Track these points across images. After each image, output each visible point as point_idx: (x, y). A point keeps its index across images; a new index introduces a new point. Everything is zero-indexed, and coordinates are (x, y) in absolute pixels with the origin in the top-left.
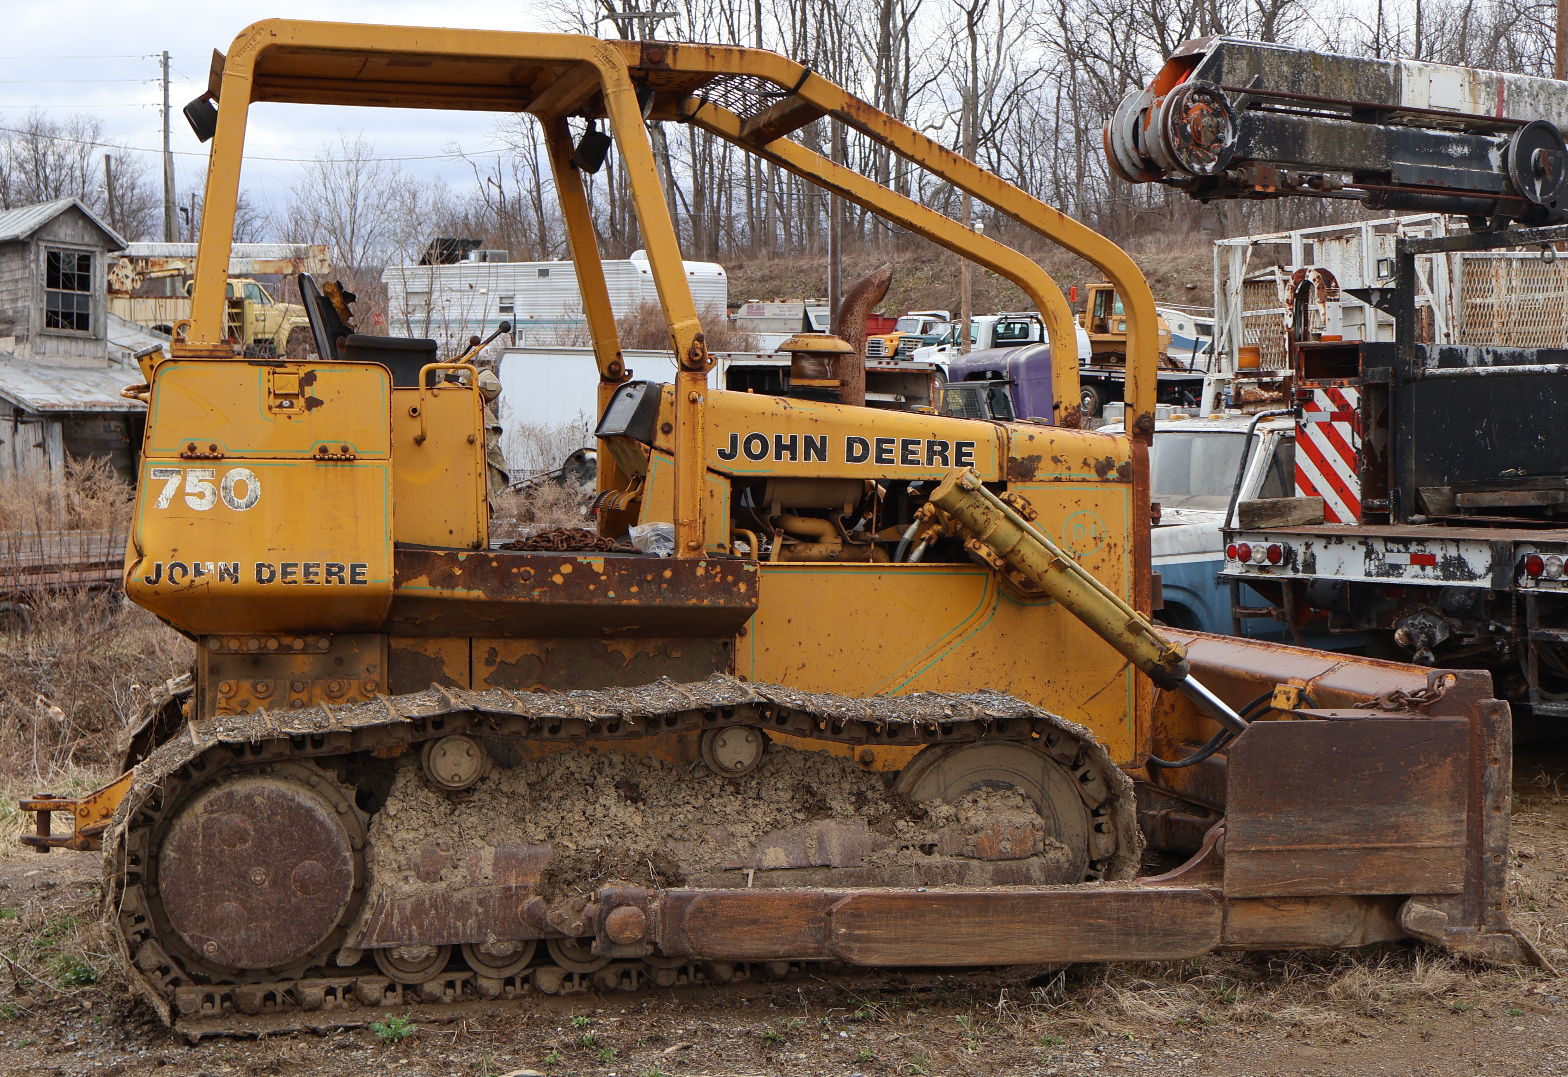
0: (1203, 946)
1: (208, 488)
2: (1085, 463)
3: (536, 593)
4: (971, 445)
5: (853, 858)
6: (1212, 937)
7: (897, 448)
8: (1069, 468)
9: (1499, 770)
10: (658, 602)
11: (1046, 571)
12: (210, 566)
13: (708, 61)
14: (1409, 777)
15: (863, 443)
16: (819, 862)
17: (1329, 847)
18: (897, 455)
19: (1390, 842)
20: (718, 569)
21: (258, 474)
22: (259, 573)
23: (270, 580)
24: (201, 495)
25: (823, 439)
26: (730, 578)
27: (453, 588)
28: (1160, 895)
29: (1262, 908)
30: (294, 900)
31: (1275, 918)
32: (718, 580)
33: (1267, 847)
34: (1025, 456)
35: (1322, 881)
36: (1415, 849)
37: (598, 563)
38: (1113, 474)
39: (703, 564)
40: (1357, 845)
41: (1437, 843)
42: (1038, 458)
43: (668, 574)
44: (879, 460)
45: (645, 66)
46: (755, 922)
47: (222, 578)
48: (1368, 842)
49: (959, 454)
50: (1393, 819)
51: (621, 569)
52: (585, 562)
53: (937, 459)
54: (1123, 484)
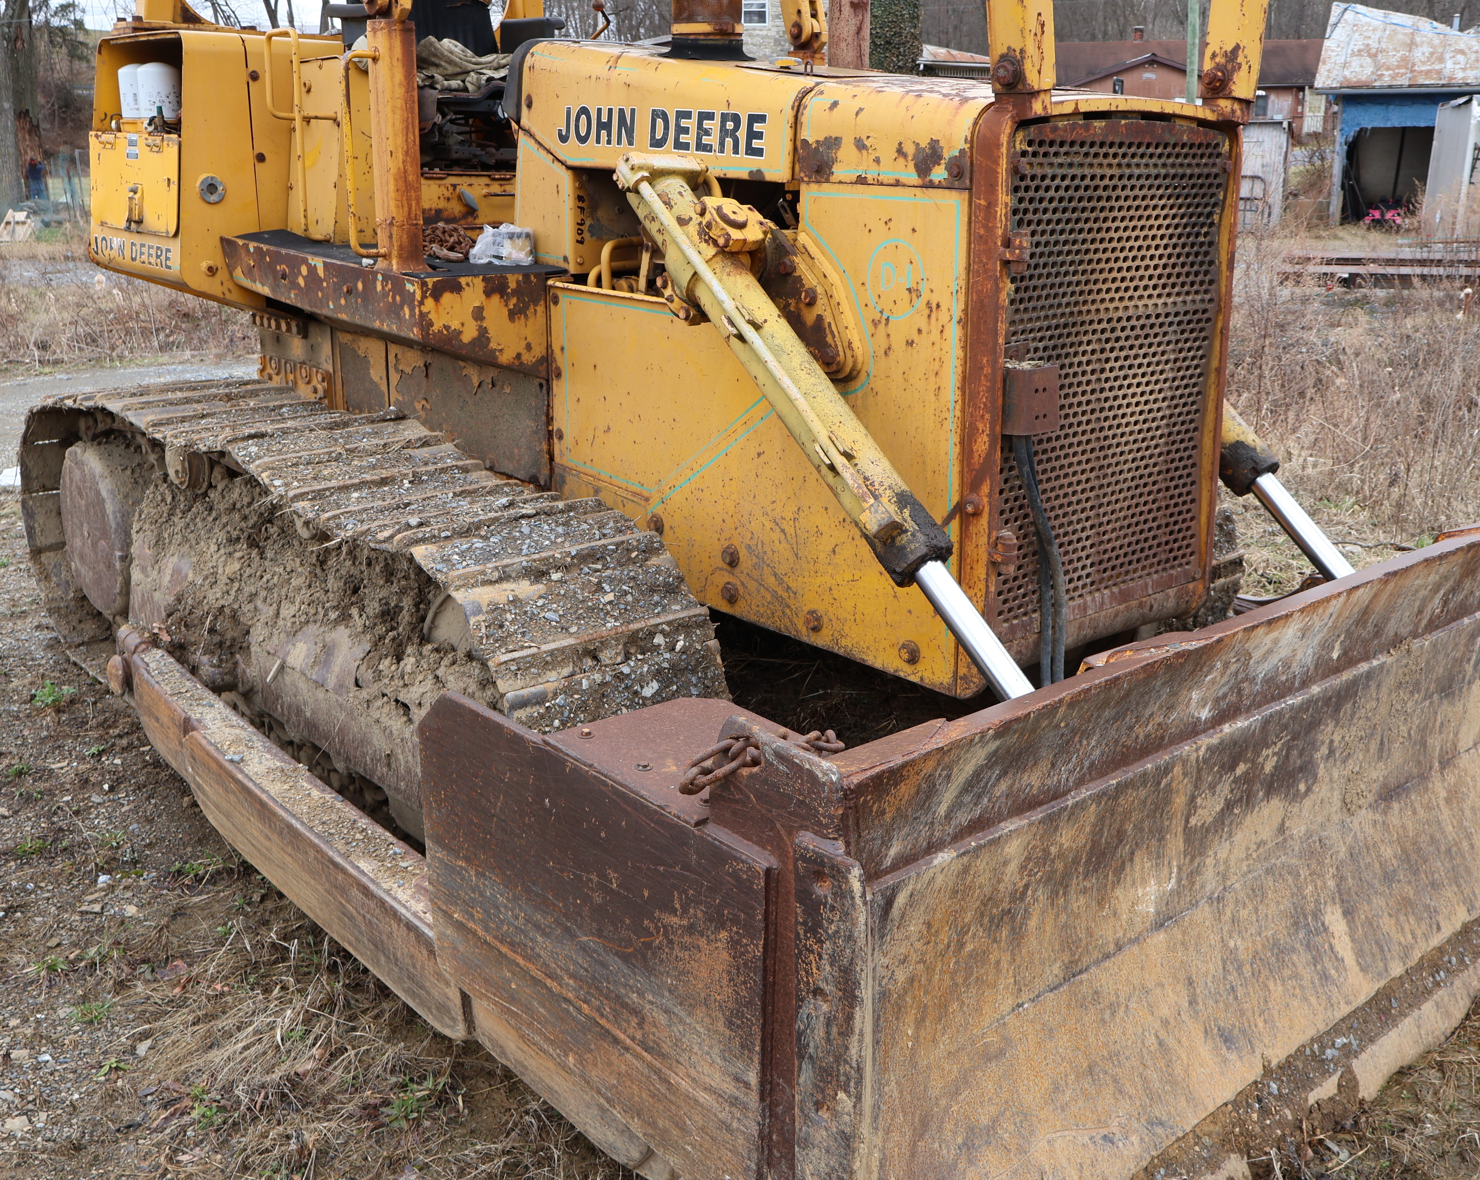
3: (292, 294)
4: (763, 119)
5: (342, 686)
7: (693, 124)
8: (877, 161)
10: (357, 318)
12: (118, 242)
15: (665, 117)
16: (314, 677)
17: (549, 981)
18: (692, 138)
19: (633, 1038)
20: (390, 286)
22: (131, 250)
23: (136, 259)
25: (633, 113)
26: (398, 299)
27: (254, 283)
32: (390, 299)
33: (472, 924)
34: (821, 138)
37: (319, 267)
38: (939, 173)
40: (586, 1007)
42: (837, 142)
43: (360, 286)
44: (677, 143)
48: (602, 1015)
49: (751, 135)
50: (635, 996)
51: (333, 275)
52: (314, 264)
53: (729, 141)
54: (954, 193)
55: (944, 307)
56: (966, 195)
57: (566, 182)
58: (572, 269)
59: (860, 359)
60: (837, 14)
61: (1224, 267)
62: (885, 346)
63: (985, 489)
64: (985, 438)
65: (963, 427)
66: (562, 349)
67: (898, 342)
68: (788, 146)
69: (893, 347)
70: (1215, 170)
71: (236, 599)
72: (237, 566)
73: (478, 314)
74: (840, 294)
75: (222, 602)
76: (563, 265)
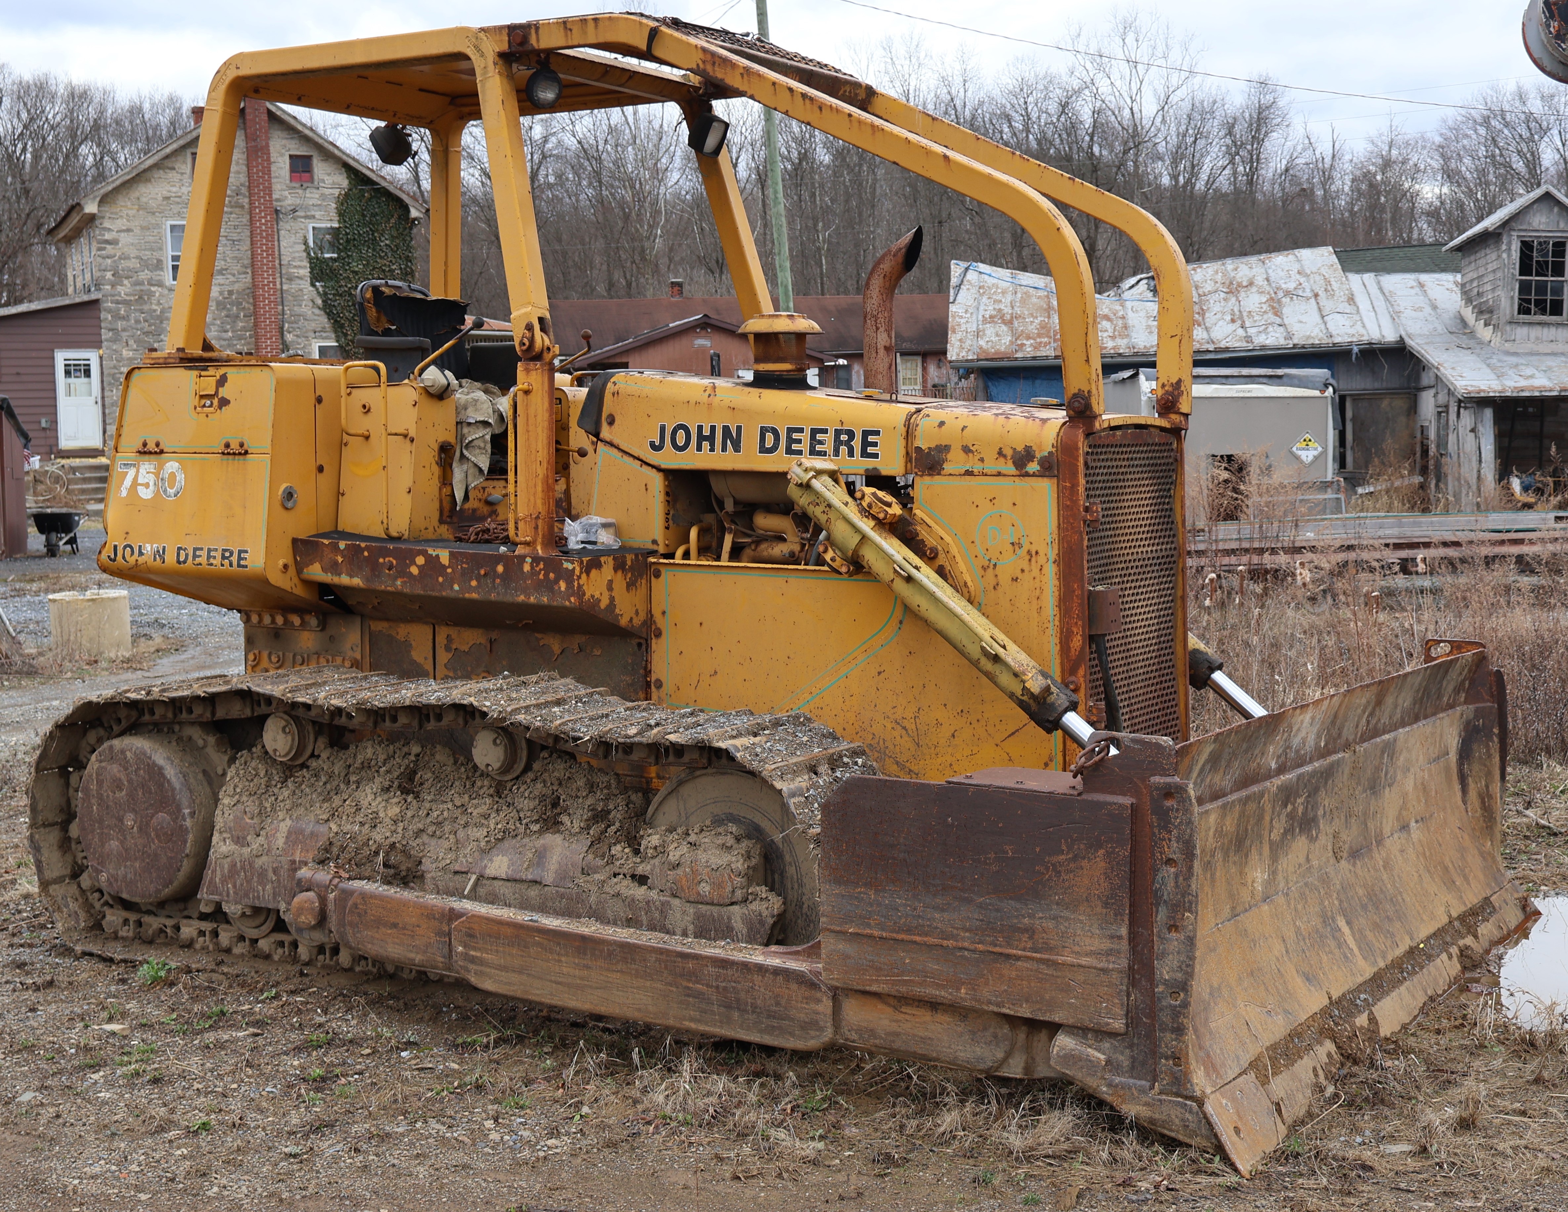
0: (813, 1038)
1: (151, 479)
2: (1000, 453)
3: (399, 583)
4: (877, 433)
5: (565, 878)
6: (821, 1029)
7: (805, 437)
8: (982, 460)
9: (1176, 876)
10: (493, 597)
11: (892, 581)
12: (148, 548)
13: (566, 36)
14: (1047, 869)
15: (775, 432)
16: (530, 877)
17: (945, 943)
18: (805, 446)
19: (1024, 950)
20: (542, 566)
21: (183, 468)
22: (178, 554)
23: (185, 562)
24: (147, 485)
25: (739, 428)
26: (552, 575)
27: (339, 575)
28: (761, 969)
29: (880, 1006)
30: (153, 846)
31: (897, 1021)
32: (541, 577)
33: (868, 931)
34: (933, 446)
35: (937, 984)
36: (1055, 964)
37: (444, 556)
38: (1033, 467)
39: (529, 560)
40: (980, 947)
41: (1084, 961)
42: (947, 448)
43: (500, 569)
44: (789, 451)
45: (513, 49)
46: (395, 926)
47: (155, 560)
48: (996, 945)
49: (865, 444)
50: (1026, 920)
51: (463, 563)
52: (434, 554)
53: (844, 449)
54: (1045, 479)
55: (1041, 553)
56: (1055, 480)
57: (657, 482)
58: (661, 549)
59: (973, 594)
60: (874, 355)
61: (1180, 525)
62: (993, 582)
63: (1081, 672)
64: (1079, 638)
65: (1062, 632)
66: (664, 613)
67: (1004, 579)
68: (903, 452)
69: (1001, 583)
70: (1171, 460)
71: (403, 837)
72: (397, 810)
73: (610, 586)
74: (954, 550)
75: (393, 840)
76: (655, 547)
